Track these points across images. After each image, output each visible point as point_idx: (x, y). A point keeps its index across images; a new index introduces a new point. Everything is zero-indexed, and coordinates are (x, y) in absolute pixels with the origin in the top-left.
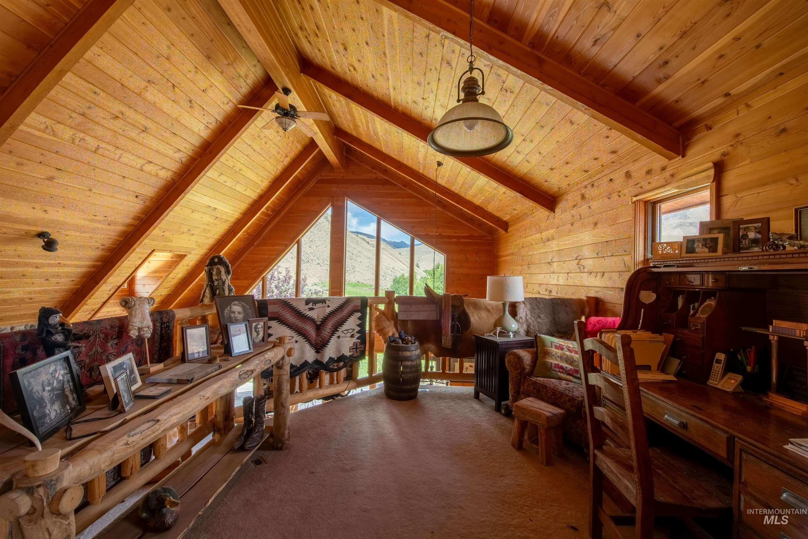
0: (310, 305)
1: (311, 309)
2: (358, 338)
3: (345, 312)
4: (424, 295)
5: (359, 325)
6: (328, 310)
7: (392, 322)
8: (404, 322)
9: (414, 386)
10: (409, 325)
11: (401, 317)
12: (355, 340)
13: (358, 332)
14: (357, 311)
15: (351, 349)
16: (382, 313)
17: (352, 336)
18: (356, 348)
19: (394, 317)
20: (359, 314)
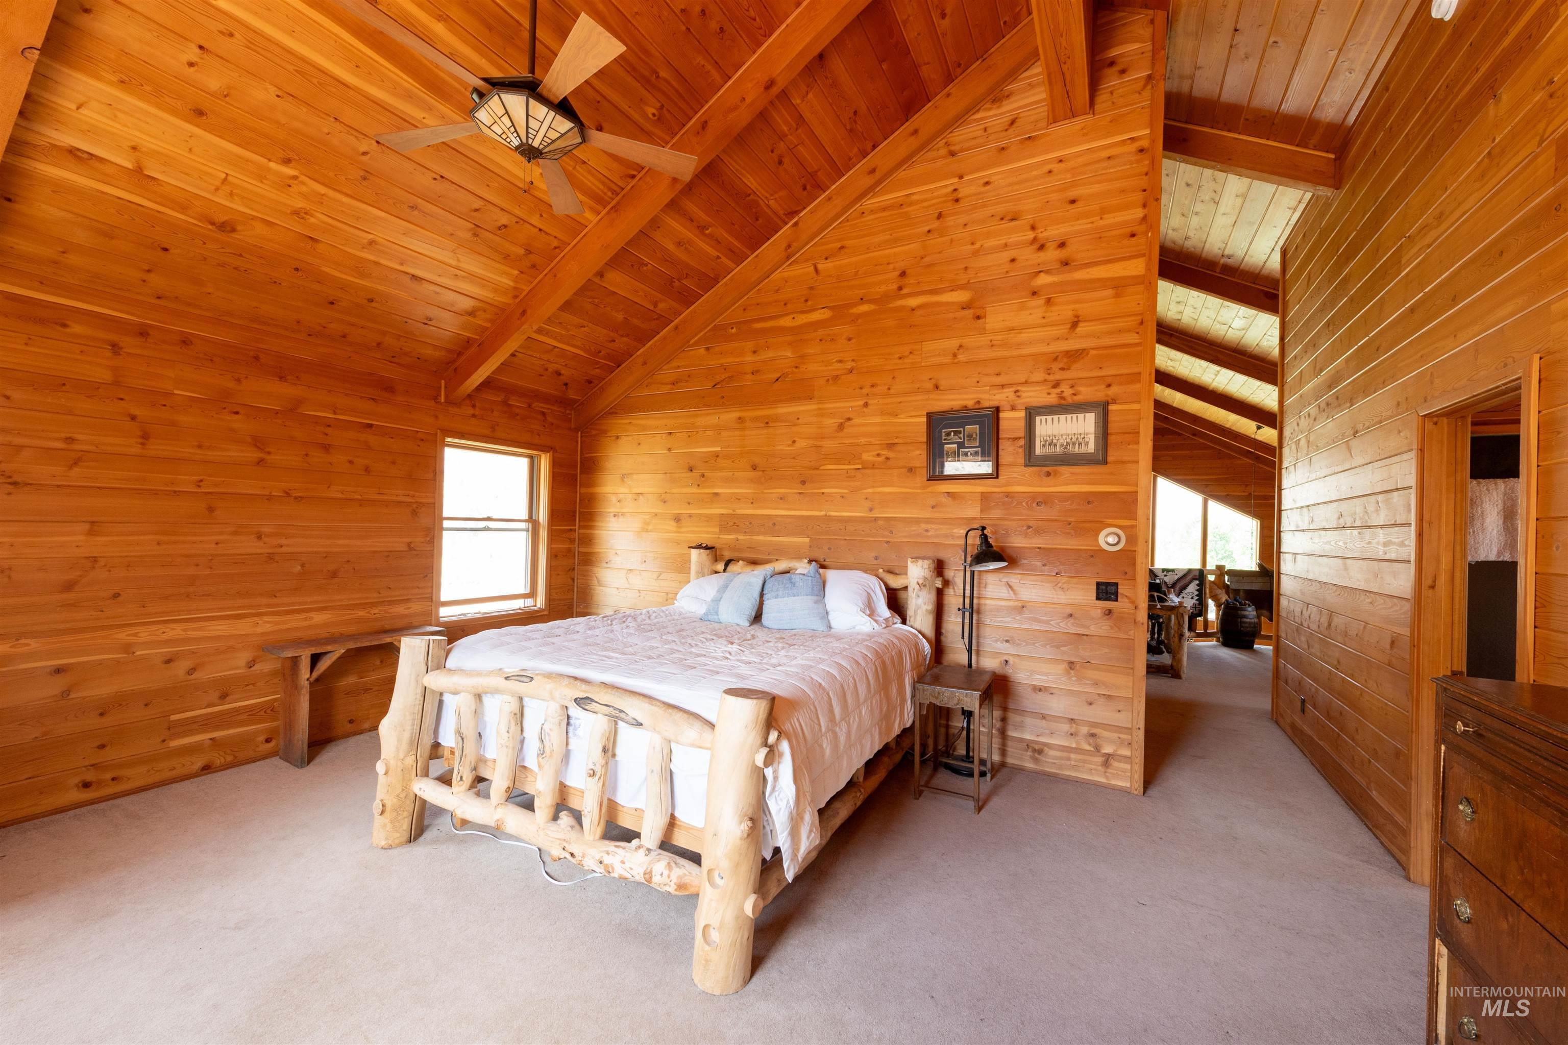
0: (1165, 573)
1: (1166, 576)
2: (1197, 600)
3: (1188, 579)
4: (1258, 569)
5: (1197, 590)
6: (1176, 577)
7: (1224, 591)
8: (1237, 591)
9: (1252, 639)
10: (1241, 593)
11: (1233, 587)
12: (1194, 601)
13: (1197, 595)
14: (1196, 579)
15: (1192, 607)
16: (1213, 582)
17: (1192, 598)
18: (1196, 608)
19: (1227, 587)
20: (1197, 582)
